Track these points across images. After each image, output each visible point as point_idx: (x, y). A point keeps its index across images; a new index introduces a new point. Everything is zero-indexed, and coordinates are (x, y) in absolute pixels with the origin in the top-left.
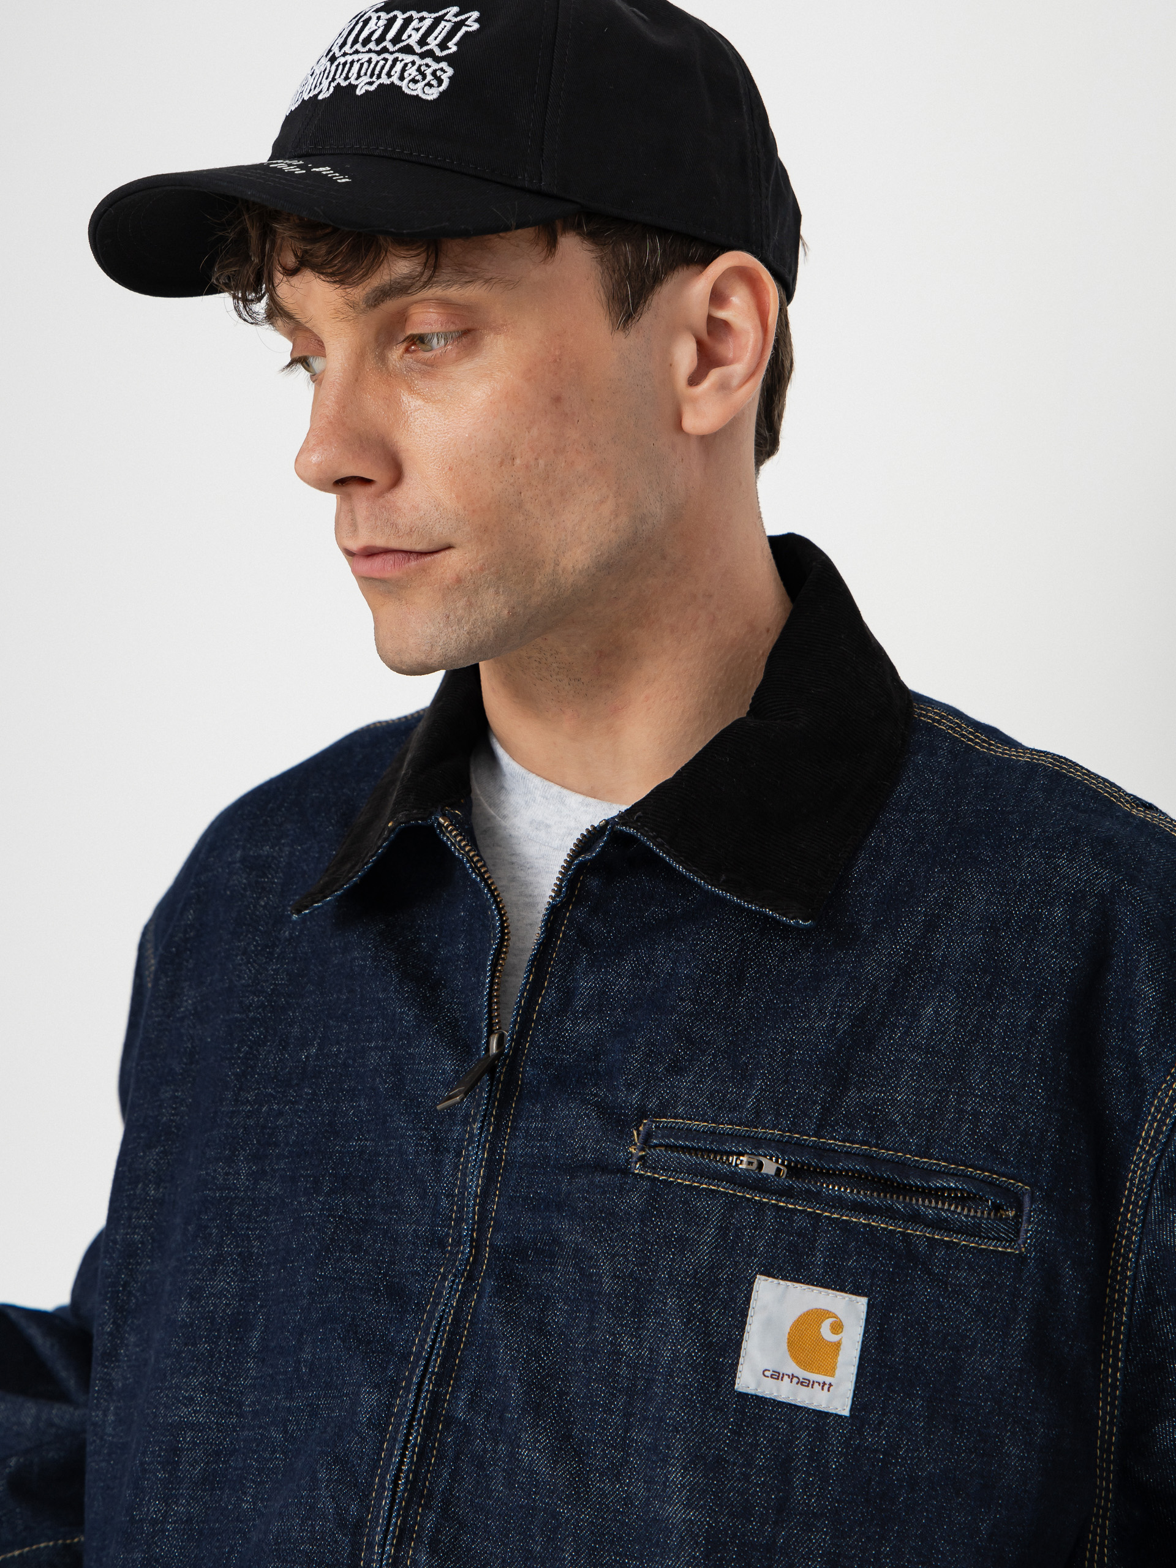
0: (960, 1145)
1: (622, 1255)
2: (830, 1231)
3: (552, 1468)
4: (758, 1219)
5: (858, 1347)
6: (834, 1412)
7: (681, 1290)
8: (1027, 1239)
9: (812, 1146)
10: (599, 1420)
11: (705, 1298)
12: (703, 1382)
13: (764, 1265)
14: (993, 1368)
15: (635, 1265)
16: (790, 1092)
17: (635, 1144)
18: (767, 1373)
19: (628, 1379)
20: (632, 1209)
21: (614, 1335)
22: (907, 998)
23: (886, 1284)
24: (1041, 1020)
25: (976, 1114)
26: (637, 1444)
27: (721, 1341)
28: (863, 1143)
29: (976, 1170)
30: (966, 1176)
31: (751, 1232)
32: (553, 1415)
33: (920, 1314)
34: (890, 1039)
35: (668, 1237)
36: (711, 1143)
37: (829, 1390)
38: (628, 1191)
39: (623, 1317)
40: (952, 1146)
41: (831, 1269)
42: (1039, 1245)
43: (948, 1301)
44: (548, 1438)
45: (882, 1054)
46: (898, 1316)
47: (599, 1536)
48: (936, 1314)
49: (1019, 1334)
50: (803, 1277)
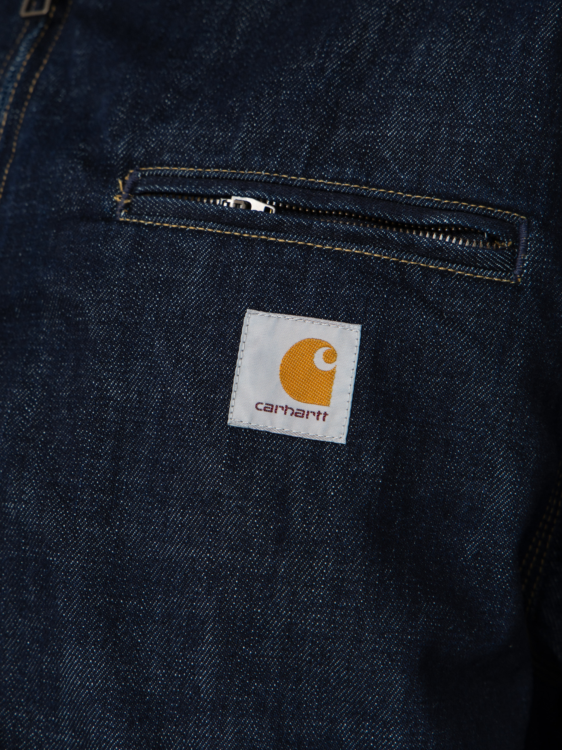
0: (453, 179)
1: (107, 301)
2: (322, 261)
3: (38, 518)
4: (247, 255)
5: (353, 374)
6: (330, 441)
7: (169, 332)
8: (524, 269)
9: (299, 187)
10: (86, 465)
11: (194, 337)
12: (194, 420)
13: (253, 300)
14: (488, 395)
15: (121, 310)
16: (277, 132)
17: (121, 193)
18: (260, 406)
19: (116, 423)
20: (117, 255)
21: (100, 380)
22: (398, 36)
23: (380, 311)
24: (534, 41)
25: (469, 145)
26: (127, 487)
27: (211, 378)
28: (353, 181)
29: (470, 204)
30: (459, 211)
31: (239, 267)
32: (38, 466)
33: (414, 341)
34: (380, 77)
35: (154, 281)
36: (197, 187)
37: (324, 420)
38: (113, 238)
39: (109, 362)
40: (445, 181)
41: (322, 298)
42: (535, 274)
43: (444, 328)
44: (34, 489)
45: (372, 92)
46: (392, 342)
47: (91, 579)
48: (431, 341)
49: (515, 361)
50: (294, 308)
